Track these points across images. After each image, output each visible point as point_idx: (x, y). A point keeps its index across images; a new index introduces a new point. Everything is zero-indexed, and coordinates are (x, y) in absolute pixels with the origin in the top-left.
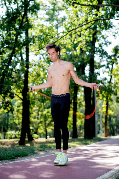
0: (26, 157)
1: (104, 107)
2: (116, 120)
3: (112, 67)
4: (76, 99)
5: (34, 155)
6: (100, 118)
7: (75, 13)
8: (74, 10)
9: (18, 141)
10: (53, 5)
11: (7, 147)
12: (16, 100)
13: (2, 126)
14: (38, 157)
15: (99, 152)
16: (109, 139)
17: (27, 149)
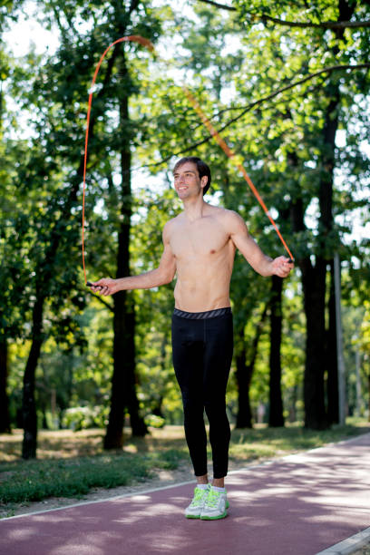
0: (121, 488)
1: (366, 330)
4: (280, 307)
5: (144, 482)
6: (354, 362)
7: (270, 44)
8: (267, 37)
9: (101, 436)
10: (205, 18)
11: (66, 455)
12: (95, 311)
13: (53, 392)
14: (157, 487)
15: (342, 473)
17: (126, 464)
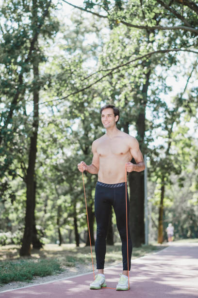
0: (49, 276)
1: (157, 194)
2: (174, 216)
3: (172, 127)
5: (60, 273)
9: (17, 249)
15: (167, 270)
16: (168, 248)
